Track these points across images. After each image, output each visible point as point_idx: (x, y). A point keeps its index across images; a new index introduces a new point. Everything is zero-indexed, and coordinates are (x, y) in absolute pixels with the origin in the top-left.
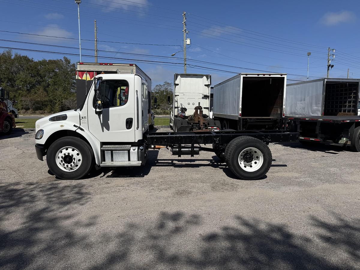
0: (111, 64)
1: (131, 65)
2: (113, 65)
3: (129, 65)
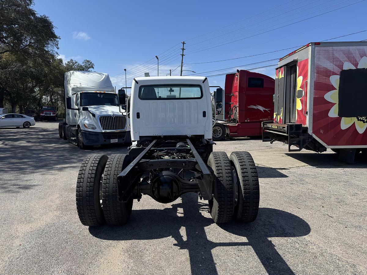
1: (308, 46)
2: (296, 52)
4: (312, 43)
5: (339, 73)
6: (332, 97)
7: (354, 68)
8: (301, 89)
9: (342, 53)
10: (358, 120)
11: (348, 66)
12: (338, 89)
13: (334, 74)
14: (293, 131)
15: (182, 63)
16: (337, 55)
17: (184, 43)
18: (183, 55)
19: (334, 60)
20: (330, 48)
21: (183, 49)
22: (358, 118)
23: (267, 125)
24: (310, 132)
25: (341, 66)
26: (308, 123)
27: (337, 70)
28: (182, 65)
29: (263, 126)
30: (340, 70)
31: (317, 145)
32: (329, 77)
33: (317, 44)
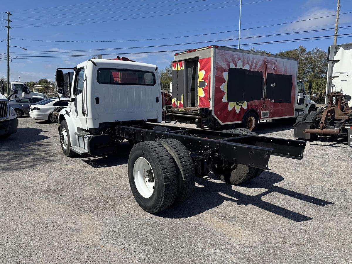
0: (195, 50)
1: (210, 47)
2: (197, 50)
3: (208, 48)
4: (214, 46)
5: (228, 70)
6: (224, 87)
7: (235, 68)
8: (203, 81)
9: (229, 56)
10: (237, 104)
11: (232, 66)
12: (227, 81)
13: (226, 71)
14: (204, 113)
15: (9, 37)
16: (227, 57)
17: (9, 14)
18: (9, 28)
19: (225, 60)
20: (223, 51)
21: (9, 21)
22: (236, 103)
23: (171, 109)
24: (213, 113)
25: (229, 66)
26: (211, 107)
27: (227, 68)
28: (9, 39)
29: (166, 110)
30: (228, 68)
31: (216, 123)
32: (222, 72)
33: (216, 47)
